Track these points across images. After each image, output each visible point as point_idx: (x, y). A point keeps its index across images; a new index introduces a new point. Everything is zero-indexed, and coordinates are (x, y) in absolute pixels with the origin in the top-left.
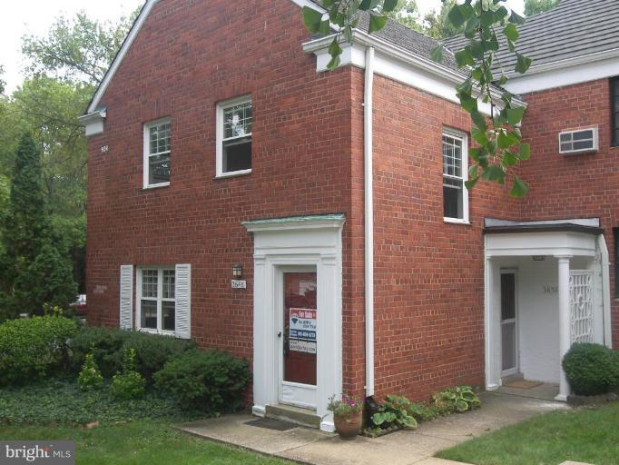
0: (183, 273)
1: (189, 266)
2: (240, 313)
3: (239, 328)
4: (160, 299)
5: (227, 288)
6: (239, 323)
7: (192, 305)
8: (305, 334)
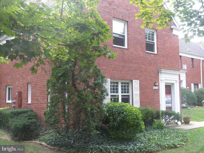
0: (136, 84)
1: (138, 81)
2: (156, 97)
3: (155, 102)
4: (120, 94)
5: (152, 89)
6: (155, 100)
7: (140, 95)
8: (168, 102)
